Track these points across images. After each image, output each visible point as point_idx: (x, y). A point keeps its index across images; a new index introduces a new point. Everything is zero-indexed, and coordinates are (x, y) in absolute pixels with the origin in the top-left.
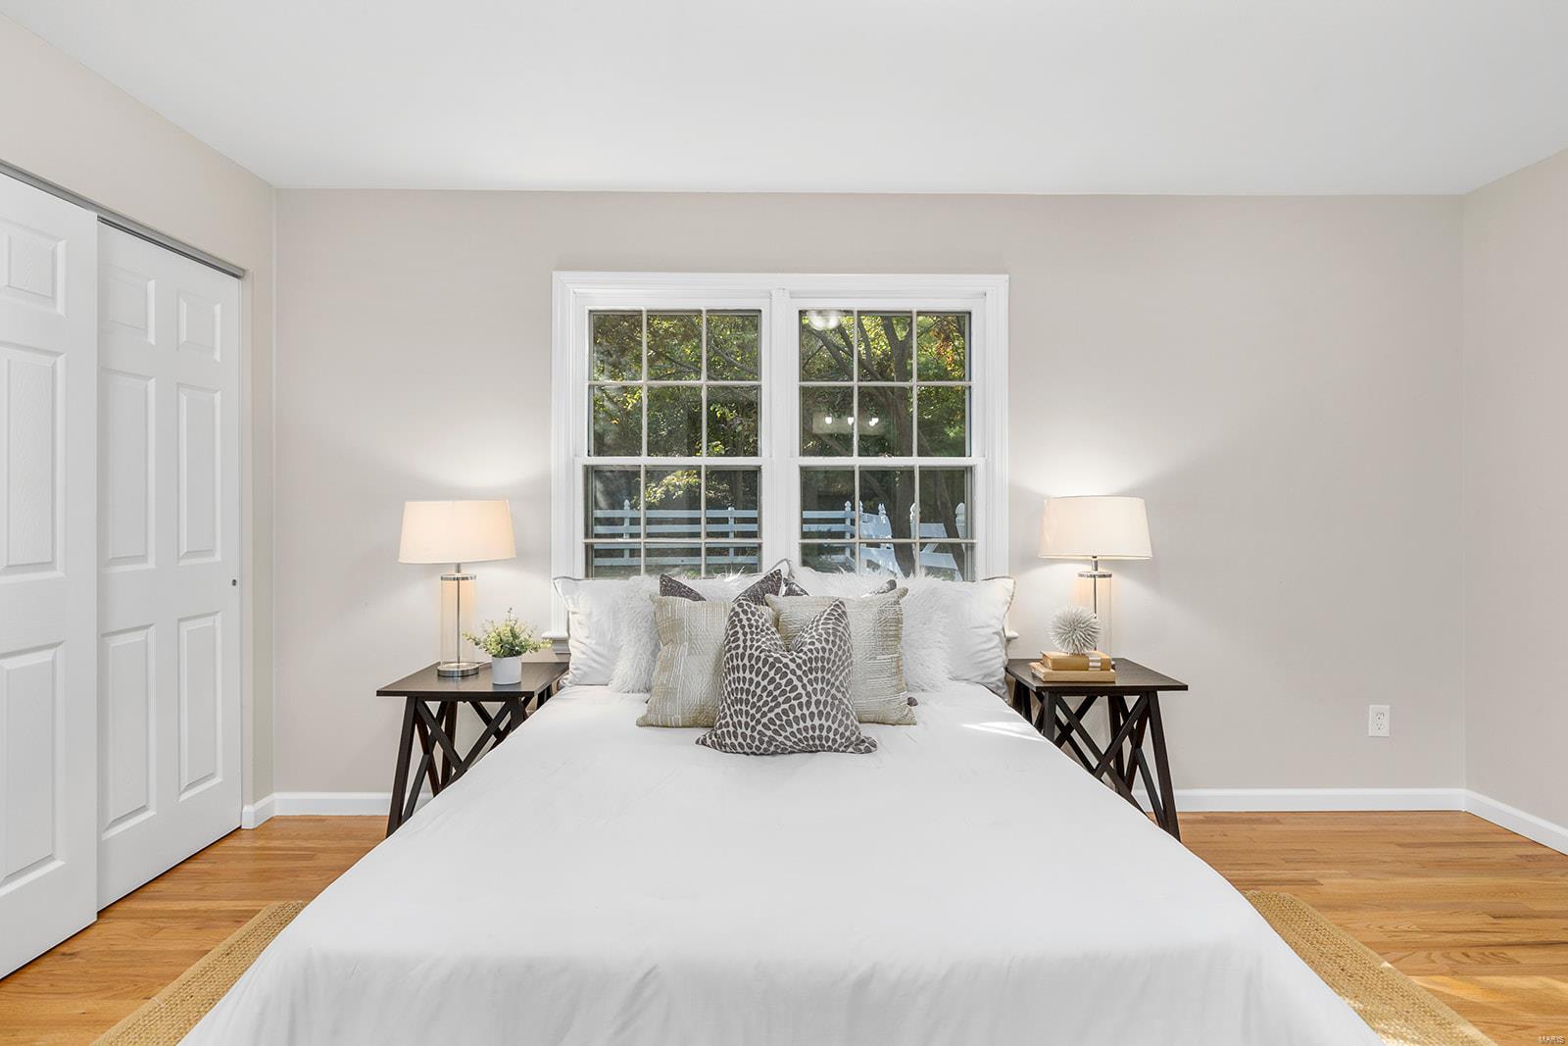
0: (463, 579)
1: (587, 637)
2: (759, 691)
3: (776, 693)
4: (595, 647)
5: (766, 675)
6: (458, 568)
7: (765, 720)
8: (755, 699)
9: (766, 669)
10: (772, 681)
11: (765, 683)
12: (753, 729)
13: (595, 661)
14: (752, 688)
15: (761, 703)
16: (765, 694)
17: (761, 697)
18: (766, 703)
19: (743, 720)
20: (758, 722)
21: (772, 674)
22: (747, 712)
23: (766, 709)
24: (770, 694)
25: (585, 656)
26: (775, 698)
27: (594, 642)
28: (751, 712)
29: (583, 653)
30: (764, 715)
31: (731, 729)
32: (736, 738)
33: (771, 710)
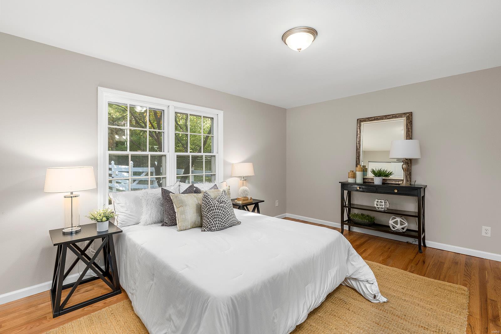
0: (74, 197)
1: (126, 211)
2: (221, 214)
3: (225, 214)
4: (130, 213)
5: (222, 210)
6: (72, 193)
7: (223, 221)
8: (220, 217)
9: (222, 208)
10: (224, 211)
11: (222, 212)
12: (220, 224)
13: (130, 218)
14: (219, 214)
15: (222, 217)
16: (222, 215)
17: (221, 216)
18: (223, 217)
19: (217, 222)
20: (222, 222)
21: (223, 209)
22: (218, 220)
23: (223, 218)
24: (224, 214)
25: (126, 217)
26: (225, 215)
27: (129, 212)
28: (220, 220)
29: (125, 216)
30: (223, 220)
31: (214, 225)
32: (215, 227)
33: (224, 218)
